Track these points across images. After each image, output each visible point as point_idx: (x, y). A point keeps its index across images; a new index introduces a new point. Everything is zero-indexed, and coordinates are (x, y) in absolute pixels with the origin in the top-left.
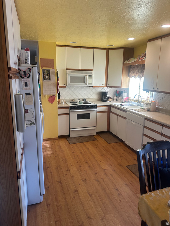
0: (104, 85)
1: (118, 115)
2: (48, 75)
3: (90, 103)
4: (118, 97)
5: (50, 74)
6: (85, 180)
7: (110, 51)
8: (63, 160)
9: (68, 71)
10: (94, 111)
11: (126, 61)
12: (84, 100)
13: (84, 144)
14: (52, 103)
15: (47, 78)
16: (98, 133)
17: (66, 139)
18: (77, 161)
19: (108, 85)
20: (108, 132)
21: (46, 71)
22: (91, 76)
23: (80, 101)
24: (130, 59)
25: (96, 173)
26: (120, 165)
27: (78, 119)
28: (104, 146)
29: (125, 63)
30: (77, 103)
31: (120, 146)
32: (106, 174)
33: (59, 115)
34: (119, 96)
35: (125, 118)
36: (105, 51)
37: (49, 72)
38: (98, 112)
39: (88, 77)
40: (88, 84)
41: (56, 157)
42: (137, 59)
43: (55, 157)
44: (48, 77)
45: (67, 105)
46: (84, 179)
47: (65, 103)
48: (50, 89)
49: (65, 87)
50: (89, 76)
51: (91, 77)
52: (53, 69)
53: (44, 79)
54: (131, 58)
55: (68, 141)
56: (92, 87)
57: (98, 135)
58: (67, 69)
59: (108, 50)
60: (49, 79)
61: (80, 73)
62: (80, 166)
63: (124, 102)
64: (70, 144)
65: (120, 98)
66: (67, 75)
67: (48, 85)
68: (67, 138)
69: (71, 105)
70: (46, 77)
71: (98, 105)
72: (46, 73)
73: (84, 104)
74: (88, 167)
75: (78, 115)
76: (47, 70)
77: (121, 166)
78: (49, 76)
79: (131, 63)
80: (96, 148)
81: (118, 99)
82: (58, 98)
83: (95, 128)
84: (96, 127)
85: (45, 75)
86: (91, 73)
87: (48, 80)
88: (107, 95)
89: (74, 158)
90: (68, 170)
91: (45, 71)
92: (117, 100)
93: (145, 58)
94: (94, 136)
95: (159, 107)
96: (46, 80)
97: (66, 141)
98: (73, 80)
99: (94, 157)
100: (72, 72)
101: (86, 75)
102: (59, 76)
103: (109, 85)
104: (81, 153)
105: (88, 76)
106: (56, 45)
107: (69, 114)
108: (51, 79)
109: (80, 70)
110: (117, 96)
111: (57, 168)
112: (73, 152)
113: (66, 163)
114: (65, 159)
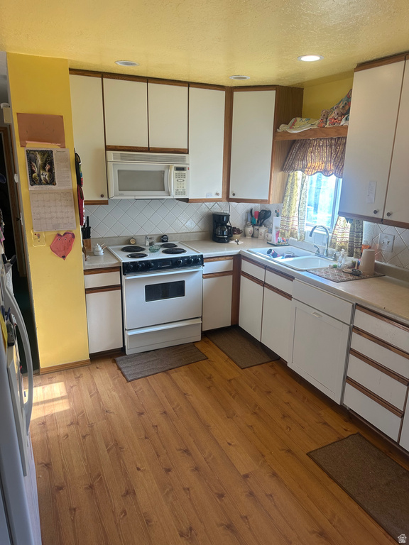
0: (220, 197)
1: (264, 284)
2: (47, 168)
3: (184, 251)
4: (257, 227)
5: (51, 163)
6: (191, 529)
7: (236, 94)
8: (108, 450)
9: (111, 154)
10: (197, 275)
11: (283, 127)
12: (163, 238)
13: (171, 378)
14: (64, 257)
15: (42, 177)
16: (205, 334)
17: (115, 361)
18: (155, 448)
19: (231, 196)
20: (235, 328)
21: (39, 157)
22: (183, 169)
23: (151, 244)
24: (296, 121)
25: (221, 496)
26: (289, 451)
27: (148, 299)
28: (230, 381)
29: (278, 131)
30: (143, 249)
31: (274, 375)
32: (251, 494)
33: (88, 291)
34: (261, 225)
35: (289, 297)
36: (222, 94)
37: (48, 157)
38: (206, 276)
39: (173, 172)
40: (173, 192)
41: (87, 438)
42: (317, 122)
43: (84, 437)
44: (45, 176)
45: (115, 262)
46: (184, 529)
47: (107, 250)
48: (56, 212)
49: (106, 203)
50: (178, 169)
51: (183, 172)
52: (63, 150)
53: (33, 182)
54: (298, 119)
55: (120, 369)
56: (187, 200)
57: (207, 339)
58: (108, 148)
59: (230, 91)
60: (52, 181)
61: (149, 159)
62: (168, 470)
63: (275, 243)
64: (128, 381)
65: (263, 230)
66: (110, 165)
67: (49, 201)
68: (118, 359)
69: (125, 258)
70: (39, 175)
71: (205, 255)
72: (40, 162)
73: (165, 252)
74: (193, 470)
75: (147, 287)
76: (43, 153)
77: (293, 454)
78: (51, 171)
79: (298, 134)
80: (209, 388)
81: (256, 232)
82: (84, 238)
83: (199, 321)
84: (202, 317)
85: (36, 169)
86: (183, 160)
87: (47, 183)
88: (228, 224)
89: (143, 436)
90: (130, 492)
91: (36, 155)
92: (255, 235)
93: (347, 119)
94: (197, 345)
95: (383, 263)
96: (40, 183)
97: (113, 368)
98: (129, 180)
99: (207, 427)
100: (123, 158)
101: (169, 167)
102: (82, 169)
103: (234, 195)
104: (165, 413)
105: (173, 169)
106: (70, 70)
107: (120, 287)
108: (56, 180)
109: (148, 150)
110: (254, 225)
111: (91, 487)
112: (141, 414)
113: (122, 462)
114: (117, 443)
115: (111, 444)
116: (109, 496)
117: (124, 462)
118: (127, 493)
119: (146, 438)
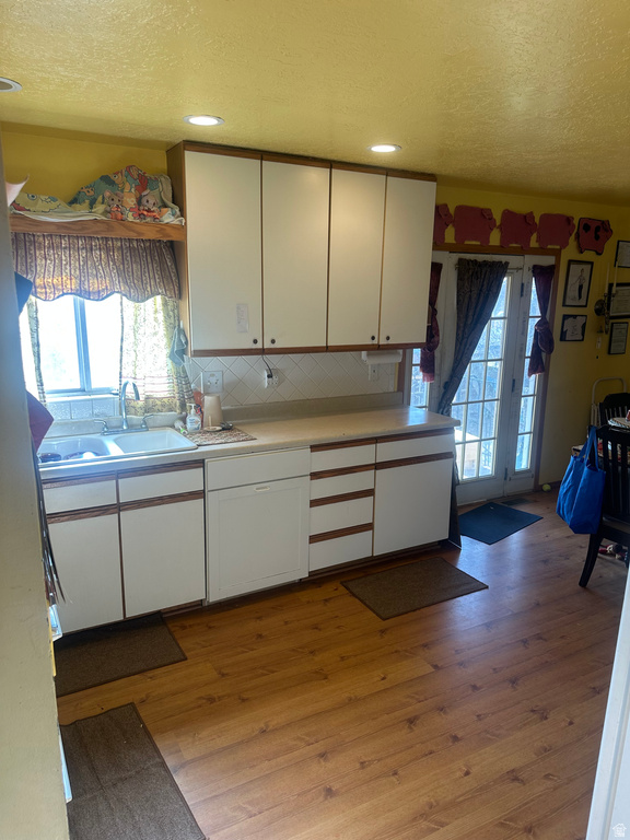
8: (443, 825)
18: (416, 759)
35: (194, 495)
62: (455, 739)
104: (322, 755)
111: (529, 830)
112: (329, 792)
113: (461, 799)
114: (423, 815)
115: (424, 824)
116: (532, 800)
117: (460, 796)
118: (516, 779)
119: (395, 774)
